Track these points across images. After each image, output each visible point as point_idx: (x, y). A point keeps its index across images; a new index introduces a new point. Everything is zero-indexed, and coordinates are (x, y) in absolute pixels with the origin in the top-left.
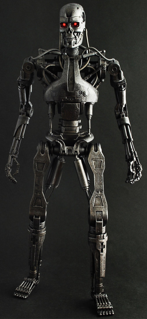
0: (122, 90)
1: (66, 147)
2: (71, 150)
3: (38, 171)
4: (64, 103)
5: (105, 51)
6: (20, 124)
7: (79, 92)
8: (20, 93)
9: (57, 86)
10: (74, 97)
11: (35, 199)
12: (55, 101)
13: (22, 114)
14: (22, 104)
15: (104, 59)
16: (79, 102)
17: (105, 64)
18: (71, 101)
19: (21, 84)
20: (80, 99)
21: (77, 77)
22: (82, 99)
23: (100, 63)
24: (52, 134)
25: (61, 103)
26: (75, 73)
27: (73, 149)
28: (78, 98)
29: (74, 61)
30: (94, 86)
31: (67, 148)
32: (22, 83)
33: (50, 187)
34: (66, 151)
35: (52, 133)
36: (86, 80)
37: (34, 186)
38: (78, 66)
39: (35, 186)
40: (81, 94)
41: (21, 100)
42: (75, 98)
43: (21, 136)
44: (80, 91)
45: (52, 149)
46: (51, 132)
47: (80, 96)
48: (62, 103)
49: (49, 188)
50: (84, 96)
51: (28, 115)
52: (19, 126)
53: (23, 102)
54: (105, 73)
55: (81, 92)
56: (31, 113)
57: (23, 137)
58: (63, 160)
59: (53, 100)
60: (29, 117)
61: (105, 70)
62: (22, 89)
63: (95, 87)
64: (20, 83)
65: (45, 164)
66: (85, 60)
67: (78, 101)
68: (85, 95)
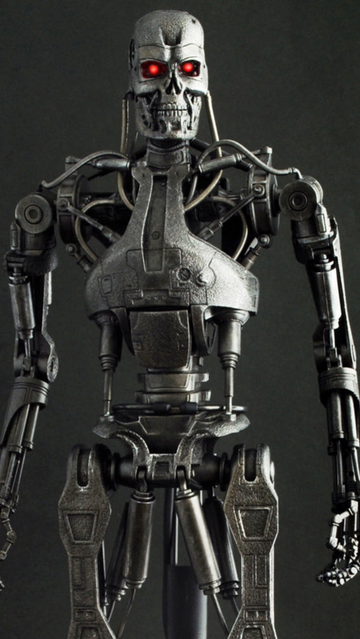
0: (324, 270)
1: (151, 455)
2: (168, 463)
3: (77, 542)
4: (139, 314)
5: (270, 150)
6: (20, 406)
7: (180, 273)
8: (14, 298)
9: (113, 261)
10: (167, 290)
11: (80, 632)
12: (110, 308)
13: (22, 373)
14: (22, 337)
15: (264, 172)
16: (183, 304)
17: (264, 184)
18: (159, 303)
19: (18, 268)
20: (185, 295)
21: (171, 225)
22: (194, 297)
23: (248, 182)
24: (111, 417)
25: (128, 314)
26: (167, 216)
27: (173, 461)
28: (177, 291)
29: (165, 185)
30: (237, 260)
31: (154, 457)
32: (21, 265)
33: (122, 596)
34: (149, 467)
35: (111, 414)
36: (206, 238)
37: (71, 591)
38: (181, 198)
39: (74, 590)
40: (188, 278)
41: (18, 323)
42: (170, 293)
43: (25, 442)
44: (183, 269)
45: (112, 469)
46: (108, 413)
47: (184, 284)
48: (131, 313)
49: (120, 599)
50: (199, 286)
51: (42, 376)
52: (15, 410)
53: (25, 330)
54: (267, 215)
55: (185, 272)
56: (52, 371)
57: (31, 447)
58: (146, 496)
59: (106, 308)
60: (47, 381)
61: (265, 203)
62: (21, 284)
63: (242, 260)
64: (13, 265)
65: (95, 518)
66: (205, 180)
67: (180, 302)
68: (201, 281)
